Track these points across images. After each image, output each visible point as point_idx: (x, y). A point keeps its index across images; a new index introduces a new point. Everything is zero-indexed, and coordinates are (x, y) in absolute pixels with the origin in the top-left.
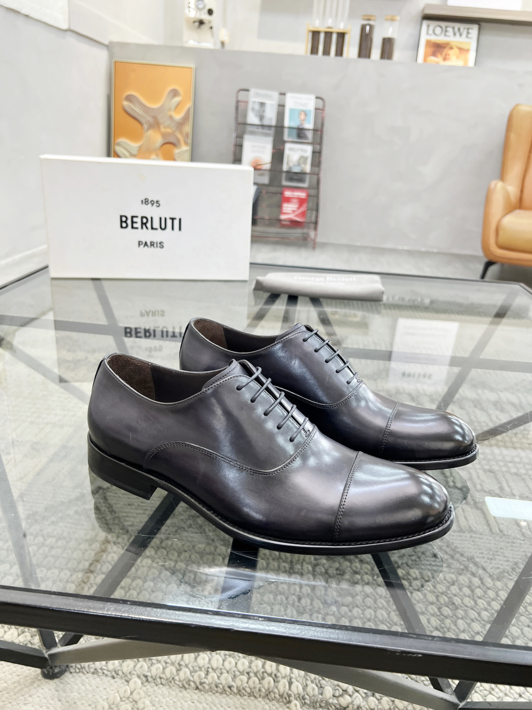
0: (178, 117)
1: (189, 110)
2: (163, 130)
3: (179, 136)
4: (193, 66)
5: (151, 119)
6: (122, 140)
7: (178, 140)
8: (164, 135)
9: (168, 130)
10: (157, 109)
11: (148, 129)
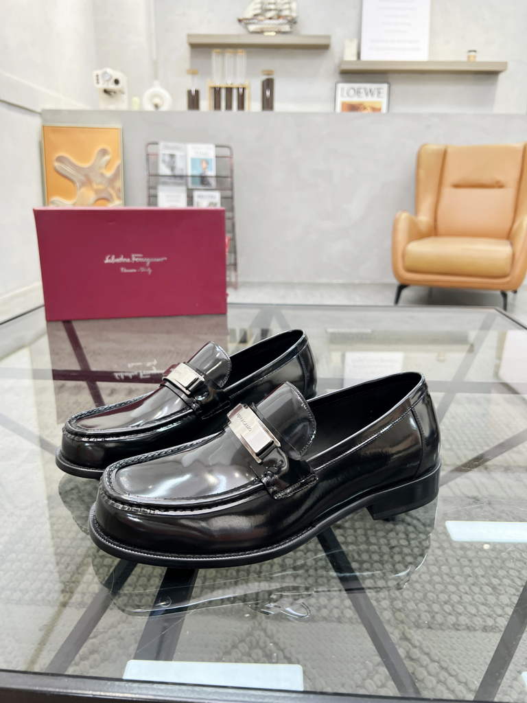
0: (109, 174)
1: (118, 167)
2: (95, 186)
3: (112, 192)
4: (119, 126)
5: (83, 178)
6: (56, 199)
7: (111, 195)
8: (97, 191)
9: (101, 187)
10: (88, 168)
11: (80, 187)
